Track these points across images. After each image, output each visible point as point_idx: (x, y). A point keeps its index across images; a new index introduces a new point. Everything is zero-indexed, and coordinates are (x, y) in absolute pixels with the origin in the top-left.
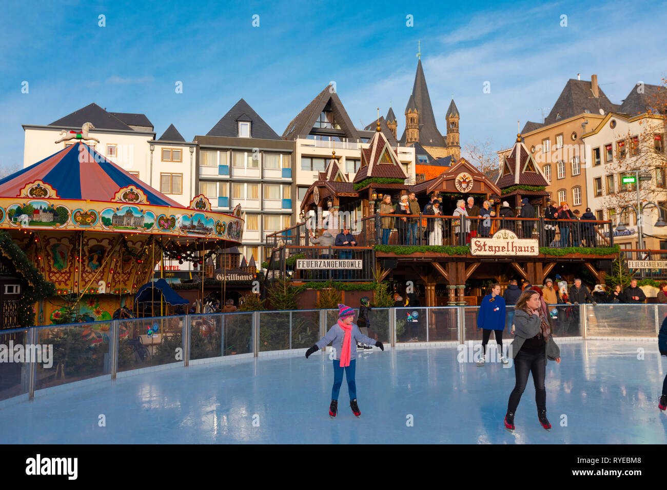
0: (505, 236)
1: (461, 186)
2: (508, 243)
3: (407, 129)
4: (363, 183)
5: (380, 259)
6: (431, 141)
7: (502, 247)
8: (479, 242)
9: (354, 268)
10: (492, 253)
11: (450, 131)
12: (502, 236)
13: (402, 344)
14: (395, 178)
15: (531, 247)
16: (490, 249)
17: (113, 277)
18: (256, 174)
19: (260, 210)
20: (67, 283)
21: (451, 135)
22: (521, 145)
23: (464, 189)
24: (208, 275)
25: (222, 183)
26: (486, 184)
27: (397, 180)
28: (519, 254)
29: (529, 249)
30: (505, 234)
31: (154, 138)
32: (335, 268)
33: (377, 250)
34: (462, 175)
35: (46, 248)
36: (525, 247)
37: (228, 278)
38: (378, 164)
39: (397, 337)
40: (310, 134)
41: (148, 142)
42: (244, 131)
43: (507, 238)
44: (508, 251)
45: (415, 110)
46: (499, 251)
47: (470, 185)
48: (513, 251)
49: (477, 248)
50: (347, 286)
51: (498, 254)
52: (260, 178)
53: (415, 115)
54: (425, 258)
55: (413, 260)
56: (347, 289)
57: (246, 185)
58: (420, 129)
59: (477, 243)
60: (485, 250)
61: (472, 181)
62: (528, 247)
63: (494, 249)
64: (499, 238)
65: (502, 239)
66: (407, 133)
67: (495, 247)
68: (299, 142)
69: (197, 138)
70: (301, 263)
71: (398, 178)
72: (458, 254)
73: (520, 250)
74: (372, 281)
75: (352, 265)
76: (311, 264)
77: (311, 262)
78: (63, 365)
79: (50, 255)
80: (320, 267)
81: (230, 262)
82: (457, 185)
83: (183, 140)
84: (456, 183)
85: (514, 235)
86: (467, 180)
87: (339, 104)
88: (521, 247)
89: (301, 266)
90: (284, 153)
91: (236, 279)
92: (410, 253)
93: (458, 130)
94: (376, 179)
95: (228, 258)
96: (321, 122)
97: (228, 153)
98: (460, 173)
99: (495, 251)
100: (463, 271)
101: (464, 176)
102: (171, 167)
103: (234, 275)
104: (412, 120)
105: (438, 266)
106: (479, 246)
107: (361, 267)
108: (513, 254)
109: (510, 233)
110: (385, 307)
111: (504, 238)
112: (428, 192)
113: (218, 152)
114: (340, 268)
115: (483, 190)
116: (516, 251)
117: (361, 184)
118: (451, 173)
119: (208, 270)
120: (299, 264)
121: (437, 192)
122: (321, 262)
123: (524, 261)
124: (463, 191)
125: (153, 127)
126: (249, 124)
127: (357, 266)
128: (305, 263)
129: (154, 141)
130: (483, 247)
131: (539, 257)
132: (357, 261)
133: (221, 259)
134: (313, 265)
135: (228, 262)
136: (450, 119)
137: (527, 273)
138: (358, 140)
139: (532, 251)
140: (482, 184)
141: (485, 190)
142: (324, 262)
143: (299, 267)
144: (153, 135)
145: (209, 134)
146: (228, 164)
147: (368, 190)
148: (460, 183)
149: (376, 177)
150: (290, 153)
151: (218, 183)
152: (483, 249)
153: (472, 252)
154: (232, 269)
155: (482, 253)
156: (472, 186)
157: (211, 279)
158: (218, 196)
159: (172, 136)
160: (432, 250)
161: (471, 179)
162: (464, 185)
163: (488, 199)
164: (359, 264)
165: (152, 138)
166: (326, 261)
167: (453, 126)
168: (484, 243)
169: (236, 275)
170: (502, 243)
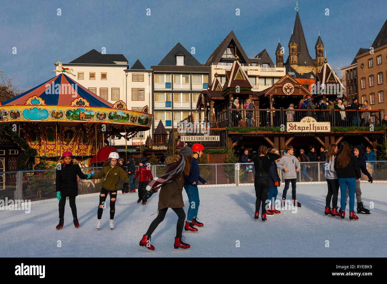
0: (309, 120)
1: (286, 91)
2: (310, 125)
3: (290, 56)
4: (226, 91)
5: (230, 136)
6: (305, 63)
7: (307, 127)
8: (292, 124)
9: (215, 140)
10: (300, 131)
11: (317, 56)
12: (306, 121)
13: (242, 185)
14: (245, 88)
15: (325, 127)
16: (299, 129)
17: (79, 147)
18: (187, 87)
19: (190, 108)
20: (54, 150)
21: (319, 58)
22: (327, 65)
23: (289, 93)
24: (149, 147)
25: (168, 93)
26: (302, 90)
27: (246, 88)
28: (318, 131)
29: (324, 128)
30: (309, 119)
31: (128, 68)
32: (203, 141)
33: (228, 130)
34: (287, 84)
35: (44, 132)
36: (321, 127)
37: (159, 148)
38: (234, 79)
39: (240, 180)
40: (220, 62)
41: (124, 70)
42: (180, 61)
43: (310, 122)
44: (310, 129)
45: (295, 44)
46: (305, 129)
47: (292, 90)
48: (313, 129)
49: (290, 128)
50: (210, 151)
51: (304, 131)
52: (190, 90)
53: (295, 47)
54: (258, 134)
55: (252, 136)
56: (210, 153)
57: (181, 94)
58: (298, 56)
59: (291, 125)
60: (296, 129)
61: (294, 88)
62: (323, 127)
63: (301, 128)
64: (304, 121)
65: (306, 122)
66: (290, 58)
67: (302, 127)
68: (213, 67)
69: (152, 67)
70: (183, 138)
71: (247, 88)
72: (279, 132)
73: (318, 129)
74: (226, 148)
75: (214, 139)
76: (189, 138)
77: (189, 137)
78: (40, 191)
79: (46, 135)
80: (194, 140)
81: (161, 139)
82: (284, 91)
83: (144, 68)
84: (283, 90)
85: (314, 120)
86: (290, 88)
87: (237, 43)
88: (319, 127)
89: (183, 139)
90: (204, 74)
91: (164, 149)
92: (248, 131)
93: (323, 55)
94: (233, 89)
95: (160, 137)
96: (227, 54)
97: (171, 75)
98: (285, 83)
99: (302, 129)
100: (283, 142)
101: (288, 85)
102: (138, 85)
103: (163, 147)
104: (293, 50)
105: (267, 139)
106: (292, 127)
107: (219, 140)
108: (314, 131)
109: (312, 119)
110: (233, 163)
111: (308, 122)
112: (265, 95)
113: (165, 75)
114: (206, 141)
115: (301, 93)
116: (316, 129)
117: (225, 92)
118: (280, 84)
119: (148, 144)
120: (182, 138)
121: (271, 95)
122: (195, 137)
123: (322, 135)
124: (287, 94)
125: (128, 62)
126: (183, 57)
127: (216, 139)
128: (186, 138)
129: (127, 70)
130: (294, 128)
131: (330, 133)
132: (216, 137)
133: (156, 137)
134: (191, 139)
135: (160, 139)
136: (317, 48)
137: (325, 143)
138: (249, 64)
139: (326, 129)
140: (300, 90)
141: (302, 93)
142: (197, 137)
143: (182, 140)
144: (127, 67)
145: (160, 64)
146: (171, 82)
147: (228, 95)
148: (286, 89)
149: (233, 87)
150: (208, 74)
151: (165, 94)
152: (294, 129)
153: (287, 131)
154: (163, 143)
155: (294, 131)
156: (293, 91)
157: (150, 149)
158: (165, 101)
159: (138, 67)
160: (262, 130)
161: (293, 87)
162: (288, 91)
163: (304, 98)
164: (218, 138)
165: (126, 68)
166: (198, 137)
167: (319, 53)
168: (295, 125)
169: (164, 146)
170: (307, 124)
